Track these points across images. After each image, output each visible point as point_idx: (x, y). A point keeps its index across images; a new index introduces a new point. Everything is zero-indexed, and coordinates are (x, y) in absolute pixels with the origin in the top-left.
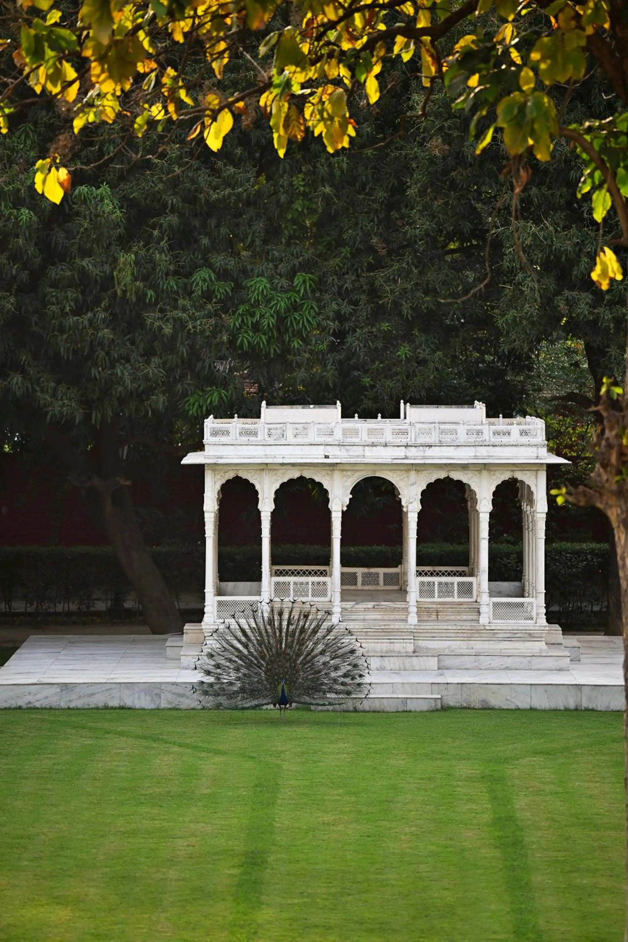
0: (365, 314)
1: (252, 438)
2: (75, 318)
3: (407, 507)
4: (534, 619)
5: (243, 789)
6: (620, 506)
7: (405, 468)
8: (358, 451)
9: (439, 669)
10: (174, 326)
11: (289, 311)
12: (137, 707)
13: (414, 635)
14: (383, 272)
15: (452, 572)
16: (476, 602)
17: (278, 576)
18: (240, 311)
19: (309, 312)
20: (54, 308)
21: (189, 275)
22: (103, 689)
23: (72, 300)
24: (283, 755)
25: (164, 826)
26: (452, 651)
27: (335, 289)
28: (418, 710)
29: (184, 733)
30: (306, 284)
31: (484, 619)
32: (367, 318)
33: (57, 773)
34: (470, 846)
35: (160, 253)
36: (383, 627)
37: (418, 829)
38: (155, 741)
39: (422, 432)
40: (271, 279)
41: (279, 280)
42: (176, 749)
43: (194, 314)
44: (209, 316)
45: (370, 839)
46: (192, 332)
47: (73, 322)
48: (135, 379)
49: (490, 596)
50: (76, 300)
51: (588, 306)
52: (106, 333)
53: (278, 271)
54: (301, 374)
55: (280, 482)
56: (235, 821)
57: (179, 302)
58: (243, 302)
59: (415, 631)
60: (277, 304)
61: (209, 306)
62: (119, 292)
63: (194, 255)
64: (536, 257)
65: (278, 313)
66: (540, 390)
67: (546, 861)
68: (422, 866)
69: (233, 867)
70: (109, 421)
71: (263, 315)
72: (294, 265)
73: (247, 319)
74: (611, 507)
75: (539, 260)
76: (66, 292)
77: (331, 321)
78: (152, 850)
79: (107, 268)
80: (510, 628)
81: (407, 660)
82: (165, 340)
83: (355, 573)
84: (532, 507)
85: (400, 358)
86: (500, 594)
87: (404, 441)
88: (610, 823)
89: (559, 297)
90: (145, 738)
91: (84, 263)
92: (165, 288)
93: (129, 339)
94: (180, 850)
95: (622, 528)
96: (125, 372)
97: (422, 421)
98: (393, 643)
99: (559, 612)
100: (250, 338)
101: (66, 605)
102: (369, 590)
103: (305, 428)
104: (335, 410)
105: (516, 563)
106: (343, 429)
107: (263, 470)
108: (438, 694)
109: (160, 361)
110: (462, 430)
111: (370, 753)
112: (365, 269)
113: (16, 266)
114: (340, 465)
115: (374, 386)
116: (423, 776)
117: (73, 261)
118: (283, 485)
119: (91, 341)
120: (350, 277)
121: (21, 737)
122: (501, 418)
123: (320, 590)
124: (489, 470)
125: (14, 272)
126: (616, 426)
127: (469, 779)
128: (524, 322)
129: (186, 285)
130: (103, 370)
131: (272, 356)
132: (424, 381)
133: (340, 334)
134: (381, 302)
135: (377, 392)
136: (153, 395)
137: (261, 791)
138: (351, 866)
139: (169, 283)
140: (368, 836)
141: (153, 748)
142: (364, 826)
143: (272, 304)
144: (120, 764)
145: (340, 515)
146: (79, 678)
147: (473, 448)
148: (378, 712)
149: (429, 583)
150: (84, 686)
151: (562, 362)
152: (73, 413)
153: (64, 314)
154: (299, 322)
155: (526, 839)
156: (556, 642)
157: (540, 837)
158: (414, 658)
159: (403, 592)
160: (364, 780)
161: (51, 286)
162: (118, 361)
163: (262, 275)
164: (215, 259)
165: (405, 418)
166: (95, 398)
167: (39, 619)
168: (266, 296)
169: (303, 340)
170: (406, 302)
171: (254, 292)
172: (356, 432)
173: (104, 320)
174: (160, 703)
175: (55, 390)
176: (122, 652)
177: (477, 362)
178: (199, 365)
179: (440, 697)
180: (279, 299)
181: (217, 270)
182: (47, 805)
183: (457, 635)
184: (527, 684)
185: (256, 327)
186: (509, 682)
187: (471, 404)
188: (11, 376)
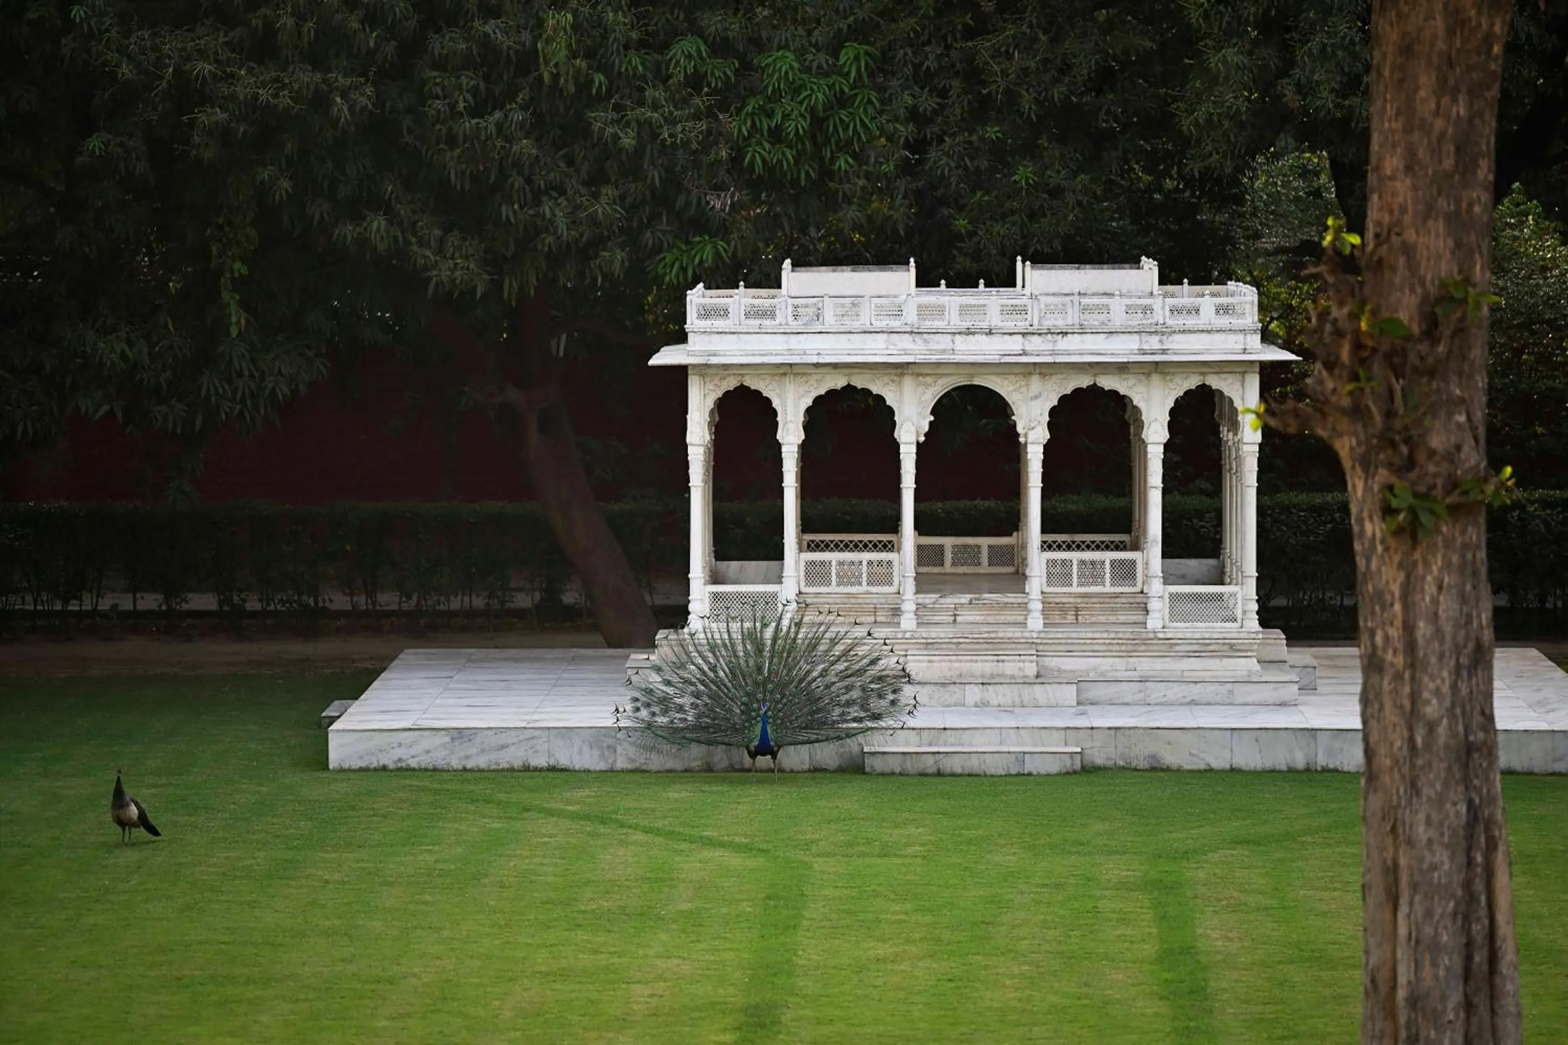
0: (958, 111)
1: (767, 322)
2: (474, 122)
3: (1026, 435)
4: (1239, 620)
5: (746, 903)
6: (1356, 434)
7: (1022, 371)
8: (943, 342)
9: (1079, 703)
10: (638, 133)
11: (832, 108)
12: (577, 768)
13: (1037, 647)
14: (990, 40)
15: (1102, 542)
16: (1142, 592)
17: (813, 550)
18: (749, 108)
19: (865, 110)
20: (438, 104)
21: (664, 47)
22: (522, 738)
23: (468, 91)
24: (814, 847)
25: (613, 964)
26: (1102, 675)
27: (908, 71)
28: (1043, 772)
29: (653, 810)
30: (859, 62)
31: (1154, 622)
32: (963, 119)
33: (440, 876)
34: (1118, 997)
35: (615, 11)
36: (986, 635)
37: (1034, 968)
38: (603, 823)
39: (1049, 310)
40: (800, 54)
41: (814, 55)
42: (639, 836)
43: (671, 113)
44: (697, 117)
45: (952, 985)
46: (668, 143)
47: (471, 127)
48: (574, 222)
49: (1165, 583)
50: (475, 92)
51: (1334, 94)
52: (526, 146)
53: (813, 41)
54: (851, 214)
55: (814, 394)
56: (732, 955)
57: (647, 93)
58: (753, 92)
59: (1039, 641)
60: (810, 95)
61: (697, 101)
62: (546, 77)
63: (672, 14)
64: (1246, 12)
65: (812, 110)
66: (1257, 236)
67: (1244, 1021)
68: (1037, 1029)
69: (725, 1030)
70: (532, 294)
71: (789, 115)
72: (840, 30)
73: (761, 121)
74: (1340, 435)
75: (1251, 18)
76: (458, 77)
77: (901, 124)
78: (592, 1002)
79: (526, 36)
80: (1198, 636)
81: (1026, 690)
82: (624, 158)
83: (941, 547)
84: (1236, 434)
85: (1019, 186)
86: (1184, 579)
87: (1022, 325)
88: (1353, 957)
89: (1286, 80)
90: (587, 817)
91: (488, 28)
92: (623, 69)
93: (564, 156)
94: (638, 1003)
95: (1359, 470)
96: (557, 212)
97: (1051, 291)
98: (1003, 661)
99: (1287, 607)
100: (766, 155)
101: (467, 599)
102: (965, 574)
103: (854, 305)
104: (906, 274)
105: (1214, 526)
106: (919, 306)
107: (785, 374)
108: (1077, 746)
109: (617, 193)
110: (1117, 306)
111: (961, 843)
112: (958, 36)
113: (374, 34)
114: (914, 366)
115: (975, 234)
116: (1047, 881)
117: (469, 24)
118: (818, 400)
119: (501, 159)
120: (933, 51)
121: (385, 817)
122: (1186, 286)
123: (881, 574)
124: (1164, 374)
125: (372, 44)
126: (1350, 299)
127: (1125, 886)
128: (1226, 123)
129: (658, 64)
130: (521, 208)
131: (803, 183)
132: (1057, 224)
133: (919, 146)
134: (984, 92)
135: (979, 243)
136: (605, 250)
137: (775, 907)
138: (918, 1029)
139: (630, 62)
140: (950, 980)
141: (599, 836)
142: (943, 963)
143: (802, 97)
144: (546, 861)
145: (914, 449)
146: (480, 719)
147: (1136, 337)
148: (977, 775)
149: (1064, 562)
150: (489, 732)
151: (1295, 188)
152: (472, 280)
153: (454, 114)
154: (848, 126)
155: (1212, 983)
156: (1276, 659)
157: (1236, 981)
158: (1037, 687)
159: (1018, 578)
160: (948, 888)
161: (434, 67)
162: (546, 192)
163: (786, 47)
164: (706, 21)
165: (1023, 287)
166: (509, 255)
167: (422, 622)
168: (792, 83)
169: (855, 156)
170: (1027, 90)
171: (772, 76)
172: (940, 311)
173: (522, 125)
174: (615, 761)
175: (441, 241)
176: (556, 676)
177: (1149, 190)
178: (681, 200)
179: (1079, 750)
180: (815, 87)
181: (711, 38)
182: (423, 928)
183: (1110, 647)
184: (1226, 729)
185: (776, 135)
186: (1196, 726)
187: (1135, 262)
188: (368, 219)
